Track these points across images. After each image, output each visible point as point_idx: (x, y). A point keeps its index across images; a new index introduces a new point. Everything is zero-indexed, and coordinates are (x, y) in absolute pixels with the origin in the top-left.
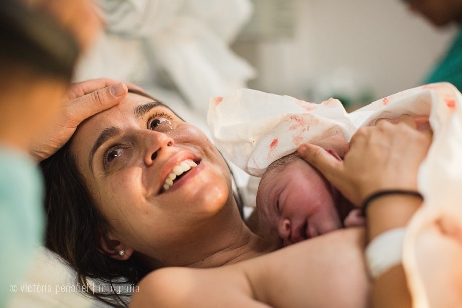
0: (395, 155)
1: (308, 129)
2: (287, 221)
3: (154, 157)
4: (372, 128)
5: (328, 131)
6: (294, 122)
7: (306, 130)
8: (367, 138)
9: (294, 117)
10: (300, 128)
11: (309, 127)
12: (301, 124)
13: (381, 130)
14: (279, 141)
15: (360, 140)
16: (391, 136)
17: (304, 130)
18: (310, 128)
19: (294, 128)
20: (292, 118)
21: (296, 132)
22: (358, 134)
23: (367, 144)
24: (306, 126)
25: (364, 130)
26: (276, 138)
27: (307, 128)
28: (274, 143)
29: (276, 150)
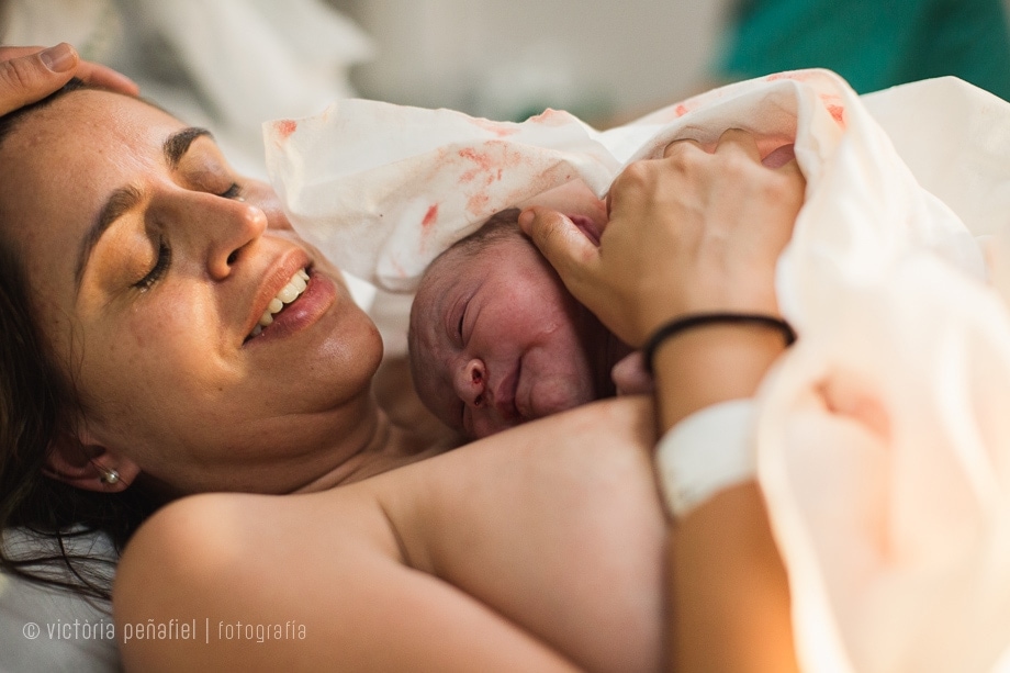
0: (715, 230)
1: (499, 177)
2: (476, 364)
3: (233, 259)
4: (659, 162)
5: (544, 175)
6: (469, 164)
7: (496, 180)
8: (649, 188)
9: (466, 153)
10: (481, 176)
11: (500, 171)
12: (484, 166)
13: (680, 168)
14: (441, 210)
15: (634, 195)
16: (702, 182)
17: (490, 180)
18: (503, 174)
19: (469, 176)
20: (462, 155)
21: (473, 188)
22: (627, 179)
23: (649, 204)
24: (494, 171)
25: (641, 170)
26: (433, 205)
27: (496, 175)
28: (431, 215)
29: (436, 231)
